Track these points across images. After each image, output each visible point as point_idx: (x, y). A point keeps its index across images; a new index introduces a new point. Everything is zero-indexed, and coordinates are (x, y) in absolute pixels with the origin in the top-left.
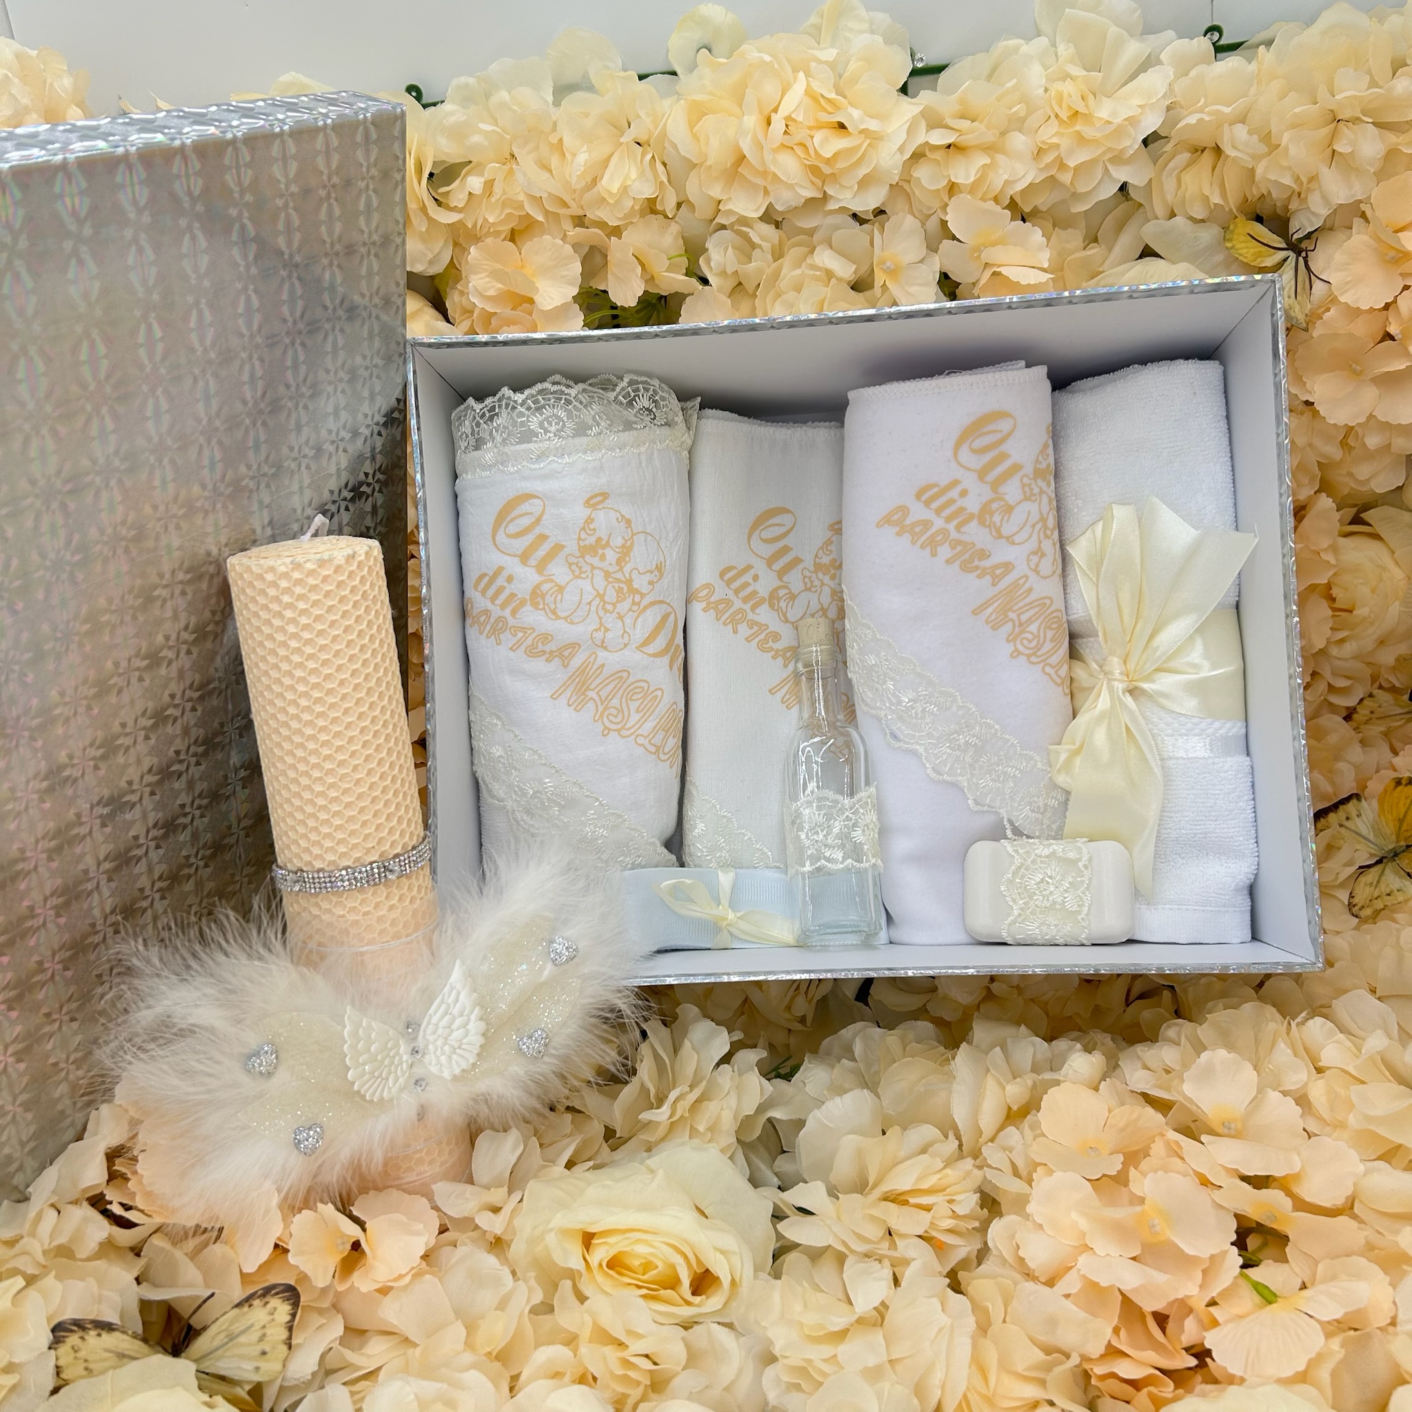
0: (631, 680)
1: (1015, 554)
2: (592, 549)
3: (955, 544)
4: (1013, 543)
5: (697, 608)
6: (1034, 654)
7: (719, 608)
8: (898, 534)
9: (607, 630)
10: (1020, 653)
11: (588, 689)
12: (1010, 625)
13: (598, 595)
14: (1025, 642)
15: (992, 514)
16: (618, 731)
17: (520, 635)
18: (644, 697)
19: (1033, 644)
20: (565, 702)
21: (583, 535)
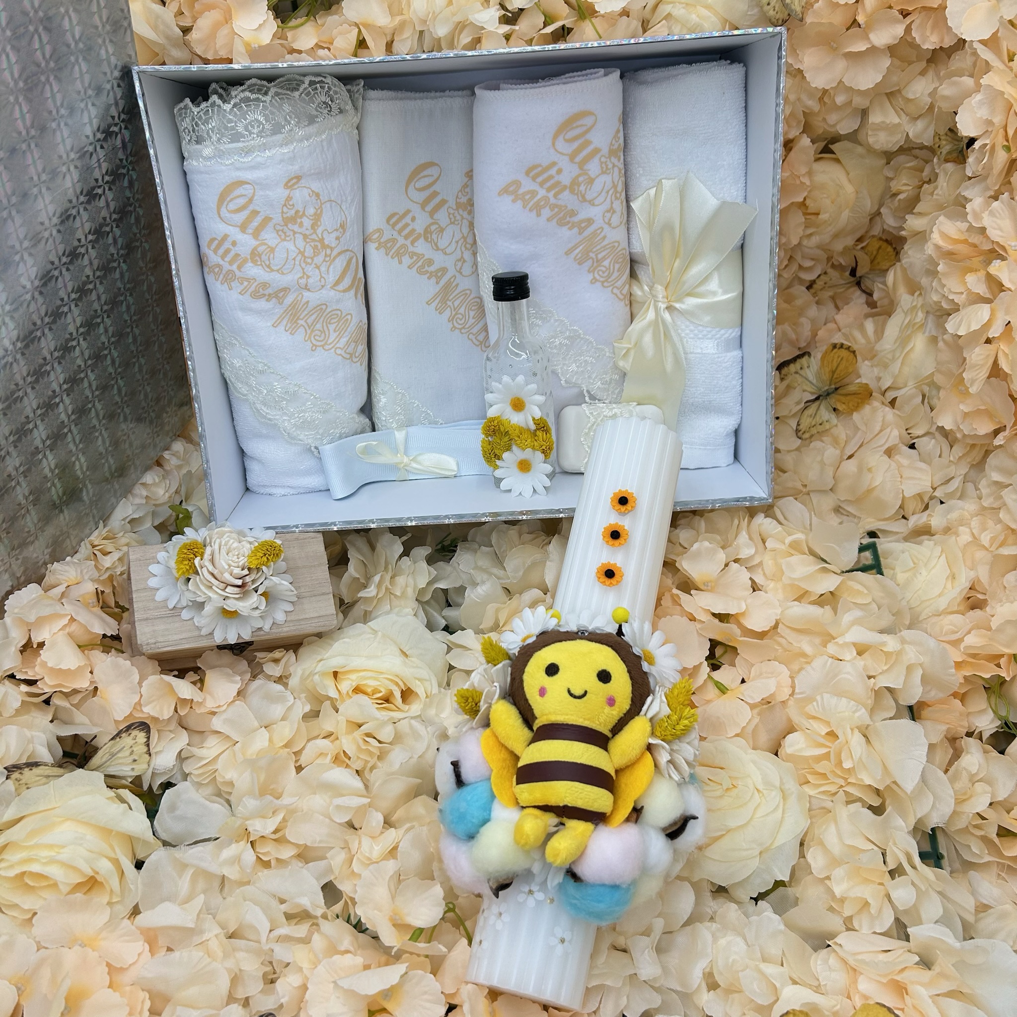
0: (329, 310)
1: (595, 212)
2: (293, 220)
3: (553, 207)
4: (593, 205)
5: (372, 248)
6: (606, 281)
7: (386, 246)
8: (514, 201)
9: (308, 277)
10: (596, 280)
11: (298, 319)
12: (591, 261)
13: (300, 252)
14: (601, 273)
15: (579, 185)
16: (323, 346)
17: (246, 283)
18: (339, 321)
19: (606, 274)
20: (283, 328)
21: (285, 210)
